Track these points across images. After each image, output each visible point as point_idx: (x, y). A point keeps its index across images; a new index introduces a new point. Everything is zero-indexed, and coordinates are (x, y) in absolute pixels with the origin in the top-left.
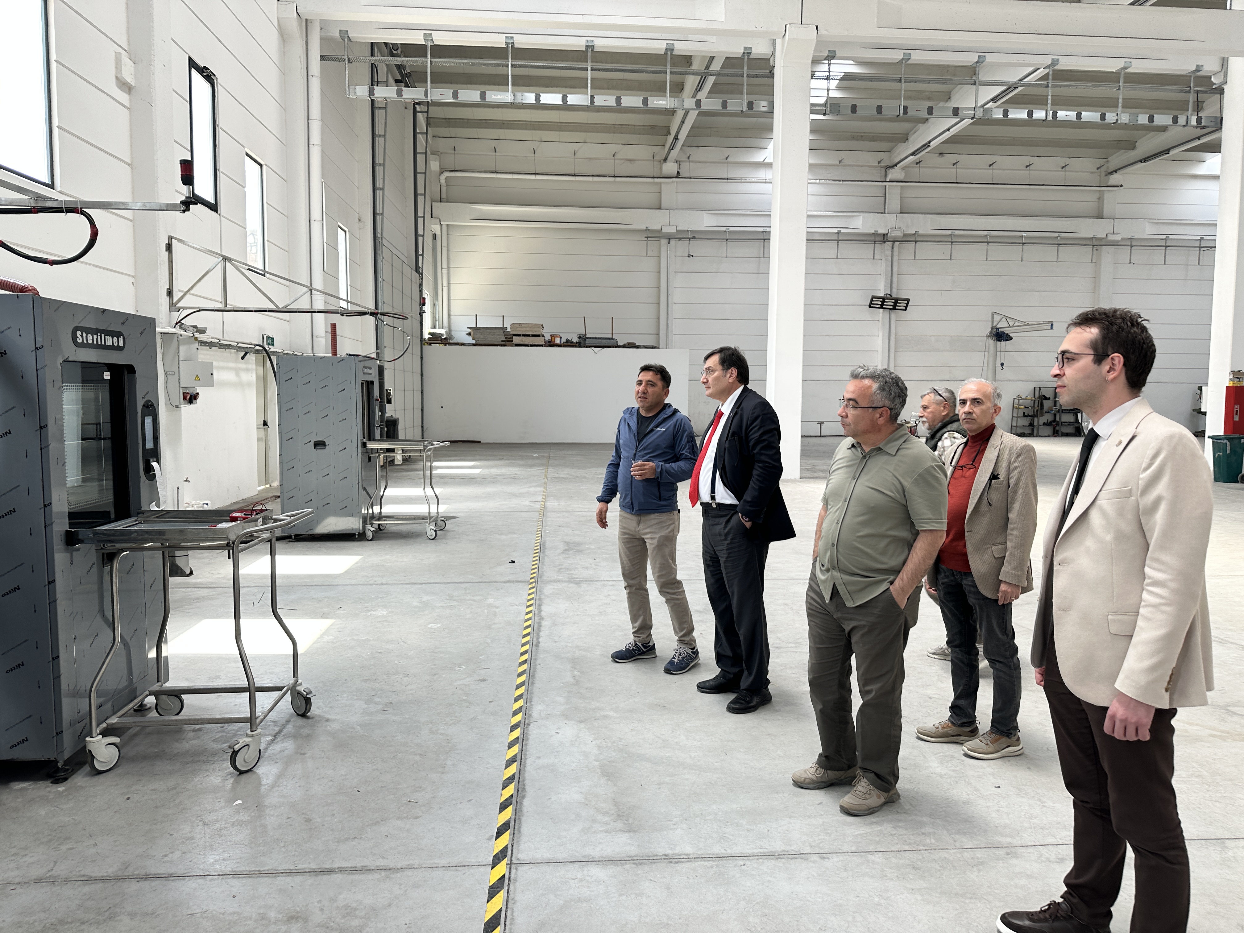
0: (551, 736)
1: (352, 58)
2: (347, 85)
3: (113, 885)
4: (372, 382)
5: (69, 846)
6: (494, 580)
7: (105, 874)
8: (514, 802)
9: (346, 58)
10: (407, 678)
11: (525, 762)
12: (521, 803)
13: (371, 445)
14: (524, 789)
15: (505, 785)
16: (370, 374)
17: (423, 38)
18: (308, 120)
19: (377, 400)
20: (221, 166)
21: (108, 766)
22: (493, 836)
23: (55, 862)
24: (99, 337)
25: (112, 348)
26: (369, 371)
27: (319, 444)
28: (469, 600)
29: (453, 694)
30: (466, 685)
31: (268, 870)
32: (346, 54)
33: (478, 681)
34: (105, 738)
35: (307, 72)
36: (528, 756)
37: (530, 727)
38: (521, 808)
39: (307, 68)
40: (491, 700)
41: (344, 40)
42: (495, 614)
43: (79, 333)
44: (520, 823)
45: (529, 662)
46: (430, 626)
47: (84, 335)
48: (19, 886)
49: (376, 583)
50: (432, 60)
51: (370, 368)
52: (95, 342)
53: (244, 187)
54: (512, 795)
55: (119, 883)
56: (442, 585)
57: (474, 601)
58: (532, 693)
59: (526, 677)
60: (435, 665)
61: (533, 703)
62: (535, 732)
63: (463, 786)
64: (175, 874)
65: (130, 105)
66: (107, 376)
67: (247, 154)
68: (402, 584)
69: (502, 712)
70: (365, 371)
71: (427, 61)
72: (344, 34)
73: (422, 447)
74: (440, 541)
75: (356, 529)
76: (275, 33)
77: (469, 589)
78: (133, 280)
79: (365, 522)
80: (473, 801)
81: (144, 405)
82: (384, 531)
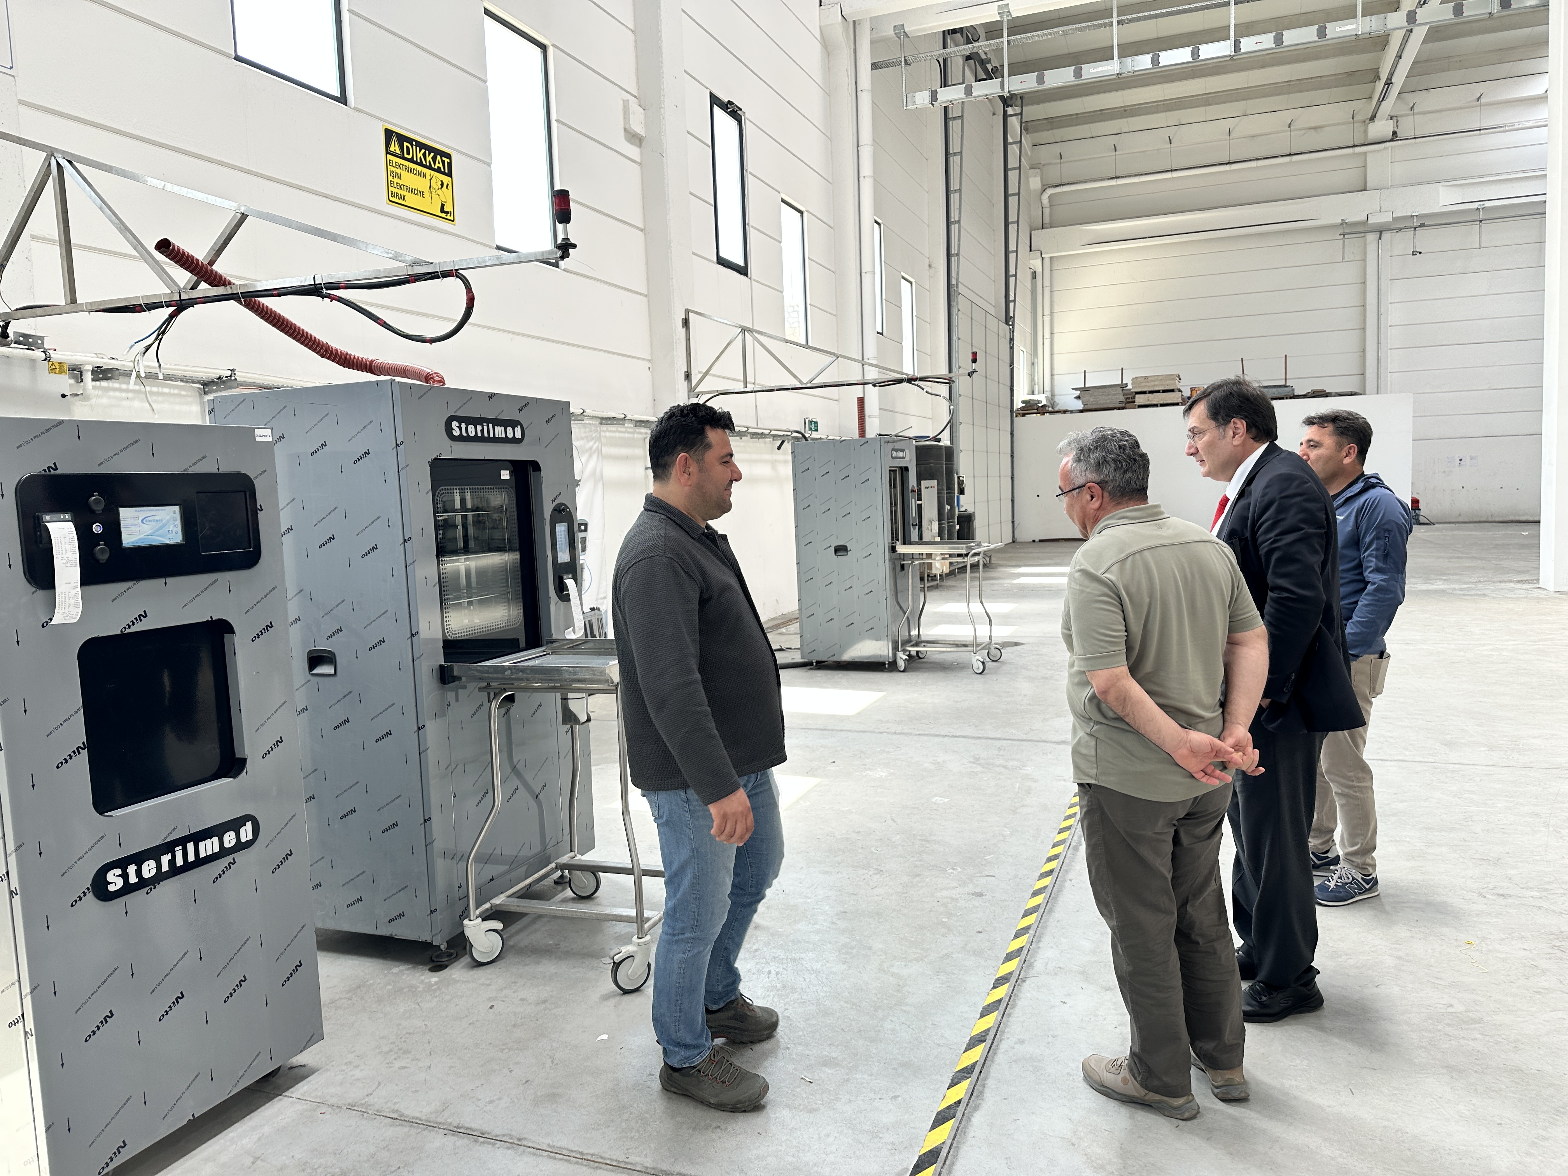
0: (1053, 1007)
1: (910, 59)
2: (904, 94)
3: (418, 1133)
4: (907, 469)
5: (403, 1064)
6: (1043, 738)
7: (418, 1115)
8: (959, 1114)
9: (903, 60)
10: (878, 876)
11: (998, 1045)
12: (969, 1119)
13: (902, 549)
14: (982, 1093)
15: (956, 1080)
16: (904, 458)
17: (997, 12)
18: (858, 147)
19: (913, 491)
20: (750, 220)
21: (489, 957)
22: (907, 1169)
23: (379, 1084)
24: (485, 428)
25: (505, 440)
26: (901, 454)
27: (841, 550)
28: (998, 766)
29: (931, 911)
30: (952, 899)
31: (592, 1155)
32: (903, 55)
33: (973, 894)
34: (485, 922)
35: (856, 88)
36: (1006, 1036)
37: (1024, 984)
38: (965, 1127)
39: (856, 82)
40: (980, 930)
41: (899, 38)
42: (1029, 791)
43: (455, 424)
44: (955, 1156)
45: (1055, 874)
46: (934, 800)
47: (463, 426)
48: (330, 1110)
49: (888, 731)
50: (1010, 38)
51: (903, 451)
52: (479, 435)
53: (780, 242)
54: (959, 1102)
55: (425, 1133)
56: (970, 740)
57: (1005, 767)
58: (1045, 927)
59: (1045, 898)
60: (920, 861)
61: (1041, 945)
62: (1028, 995)
63: (894, 1069)
64: (488, 1133)
65: (642, 160)
66: (505, 475)
67: (783, 201)
68: (920, 735)
69: (989, 952)
70: (895, 454)
71: (1003, 42)
72: (900, 31)
73: (964, 552)
74: (988, 676)
75: (884, 656)
76: (817, 47)
77: (1004, 749)
78: (649, 365)
79: (895, 648)
80: (900, 1099)
81: (555, 510)
82: (923, 660)
